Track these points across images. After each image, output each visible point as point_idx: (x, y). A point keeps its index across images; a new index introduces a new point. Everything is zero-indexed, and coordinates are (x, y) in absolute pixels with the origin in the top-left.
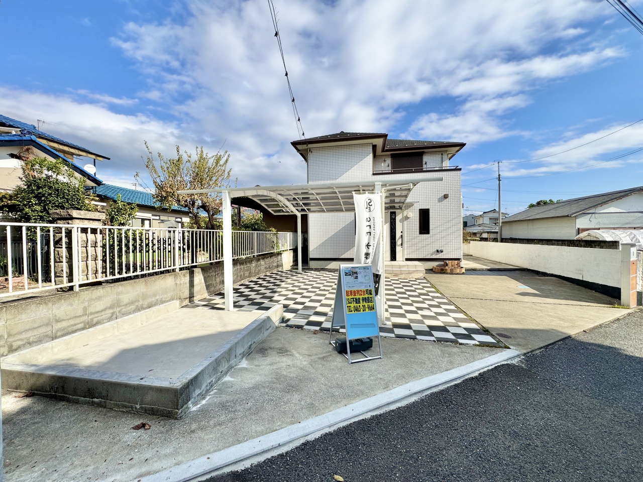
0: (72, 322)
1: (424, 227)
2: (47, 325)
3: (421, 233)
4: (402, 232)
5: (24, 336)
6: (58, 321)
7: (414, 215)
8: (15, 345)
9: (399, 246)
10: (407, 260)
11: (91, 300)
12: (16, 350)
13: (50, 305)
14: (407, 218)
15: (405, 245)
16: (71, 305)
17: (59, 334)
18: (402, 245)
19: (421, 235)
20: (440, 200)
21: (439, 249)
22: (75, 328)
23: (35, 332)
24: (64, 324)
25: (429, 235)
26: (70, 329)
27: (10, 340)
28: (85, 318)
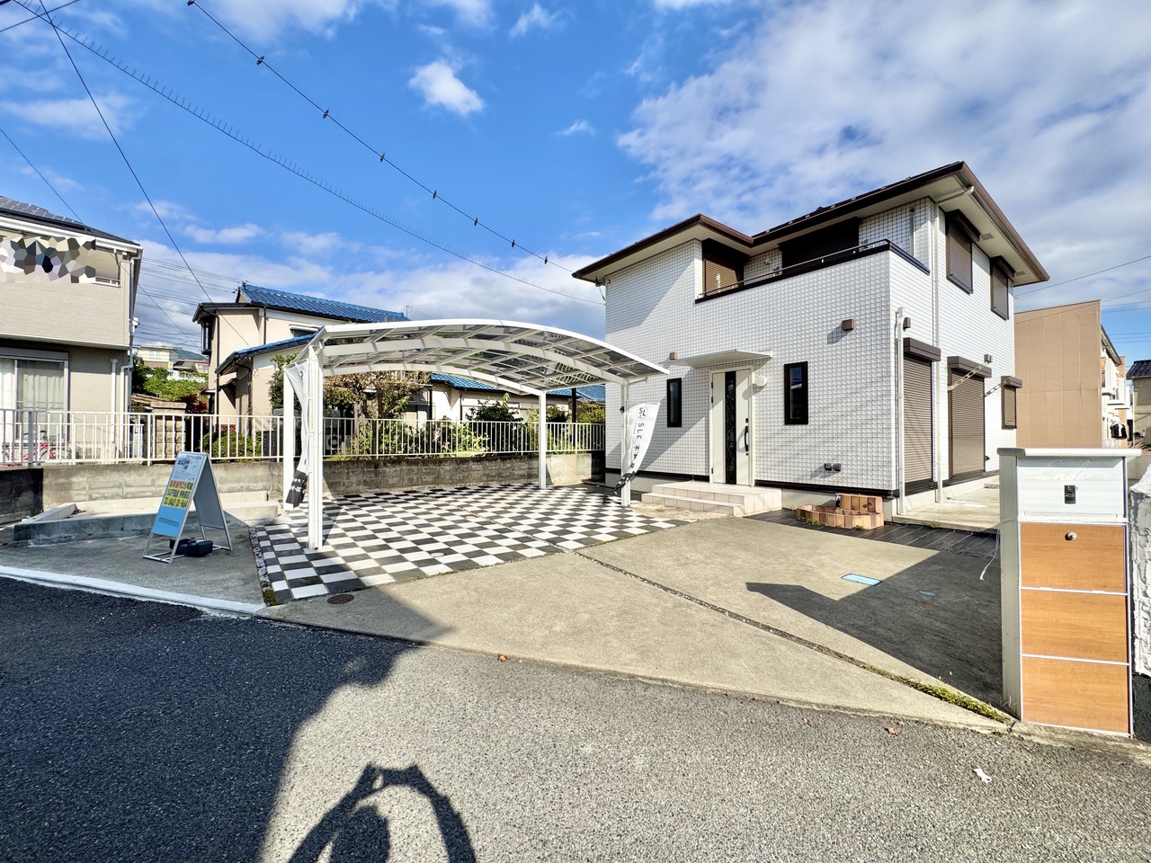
0: (140, 489)
1: (796, 409)
2: (119, 487)
3: (788, 421)
4: (747, 420)
5: (101, 491)
6: (127, 486)
7: (771, 381)
8: (95, 496)
9: (741, 451)
10: (760, 483)
11: (159, 474)
12: (95, 499)
13: (122, 473)
14: (756, 389)
15: (754, 450)
16: (141, 476)
17: (128, 496)
18: (747, 449)
19: (788, 427)
20: (833, 338)
21: (833, 463)
22: (143, 494)
23: (109, 491)
24: (133, 490)
25: (808, 427)
26: (139, 495)
27: (91, 492)
28: (153, 489)
